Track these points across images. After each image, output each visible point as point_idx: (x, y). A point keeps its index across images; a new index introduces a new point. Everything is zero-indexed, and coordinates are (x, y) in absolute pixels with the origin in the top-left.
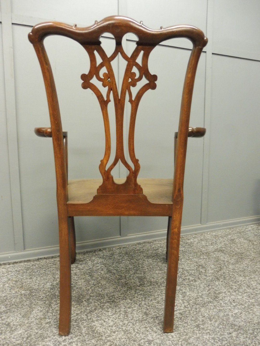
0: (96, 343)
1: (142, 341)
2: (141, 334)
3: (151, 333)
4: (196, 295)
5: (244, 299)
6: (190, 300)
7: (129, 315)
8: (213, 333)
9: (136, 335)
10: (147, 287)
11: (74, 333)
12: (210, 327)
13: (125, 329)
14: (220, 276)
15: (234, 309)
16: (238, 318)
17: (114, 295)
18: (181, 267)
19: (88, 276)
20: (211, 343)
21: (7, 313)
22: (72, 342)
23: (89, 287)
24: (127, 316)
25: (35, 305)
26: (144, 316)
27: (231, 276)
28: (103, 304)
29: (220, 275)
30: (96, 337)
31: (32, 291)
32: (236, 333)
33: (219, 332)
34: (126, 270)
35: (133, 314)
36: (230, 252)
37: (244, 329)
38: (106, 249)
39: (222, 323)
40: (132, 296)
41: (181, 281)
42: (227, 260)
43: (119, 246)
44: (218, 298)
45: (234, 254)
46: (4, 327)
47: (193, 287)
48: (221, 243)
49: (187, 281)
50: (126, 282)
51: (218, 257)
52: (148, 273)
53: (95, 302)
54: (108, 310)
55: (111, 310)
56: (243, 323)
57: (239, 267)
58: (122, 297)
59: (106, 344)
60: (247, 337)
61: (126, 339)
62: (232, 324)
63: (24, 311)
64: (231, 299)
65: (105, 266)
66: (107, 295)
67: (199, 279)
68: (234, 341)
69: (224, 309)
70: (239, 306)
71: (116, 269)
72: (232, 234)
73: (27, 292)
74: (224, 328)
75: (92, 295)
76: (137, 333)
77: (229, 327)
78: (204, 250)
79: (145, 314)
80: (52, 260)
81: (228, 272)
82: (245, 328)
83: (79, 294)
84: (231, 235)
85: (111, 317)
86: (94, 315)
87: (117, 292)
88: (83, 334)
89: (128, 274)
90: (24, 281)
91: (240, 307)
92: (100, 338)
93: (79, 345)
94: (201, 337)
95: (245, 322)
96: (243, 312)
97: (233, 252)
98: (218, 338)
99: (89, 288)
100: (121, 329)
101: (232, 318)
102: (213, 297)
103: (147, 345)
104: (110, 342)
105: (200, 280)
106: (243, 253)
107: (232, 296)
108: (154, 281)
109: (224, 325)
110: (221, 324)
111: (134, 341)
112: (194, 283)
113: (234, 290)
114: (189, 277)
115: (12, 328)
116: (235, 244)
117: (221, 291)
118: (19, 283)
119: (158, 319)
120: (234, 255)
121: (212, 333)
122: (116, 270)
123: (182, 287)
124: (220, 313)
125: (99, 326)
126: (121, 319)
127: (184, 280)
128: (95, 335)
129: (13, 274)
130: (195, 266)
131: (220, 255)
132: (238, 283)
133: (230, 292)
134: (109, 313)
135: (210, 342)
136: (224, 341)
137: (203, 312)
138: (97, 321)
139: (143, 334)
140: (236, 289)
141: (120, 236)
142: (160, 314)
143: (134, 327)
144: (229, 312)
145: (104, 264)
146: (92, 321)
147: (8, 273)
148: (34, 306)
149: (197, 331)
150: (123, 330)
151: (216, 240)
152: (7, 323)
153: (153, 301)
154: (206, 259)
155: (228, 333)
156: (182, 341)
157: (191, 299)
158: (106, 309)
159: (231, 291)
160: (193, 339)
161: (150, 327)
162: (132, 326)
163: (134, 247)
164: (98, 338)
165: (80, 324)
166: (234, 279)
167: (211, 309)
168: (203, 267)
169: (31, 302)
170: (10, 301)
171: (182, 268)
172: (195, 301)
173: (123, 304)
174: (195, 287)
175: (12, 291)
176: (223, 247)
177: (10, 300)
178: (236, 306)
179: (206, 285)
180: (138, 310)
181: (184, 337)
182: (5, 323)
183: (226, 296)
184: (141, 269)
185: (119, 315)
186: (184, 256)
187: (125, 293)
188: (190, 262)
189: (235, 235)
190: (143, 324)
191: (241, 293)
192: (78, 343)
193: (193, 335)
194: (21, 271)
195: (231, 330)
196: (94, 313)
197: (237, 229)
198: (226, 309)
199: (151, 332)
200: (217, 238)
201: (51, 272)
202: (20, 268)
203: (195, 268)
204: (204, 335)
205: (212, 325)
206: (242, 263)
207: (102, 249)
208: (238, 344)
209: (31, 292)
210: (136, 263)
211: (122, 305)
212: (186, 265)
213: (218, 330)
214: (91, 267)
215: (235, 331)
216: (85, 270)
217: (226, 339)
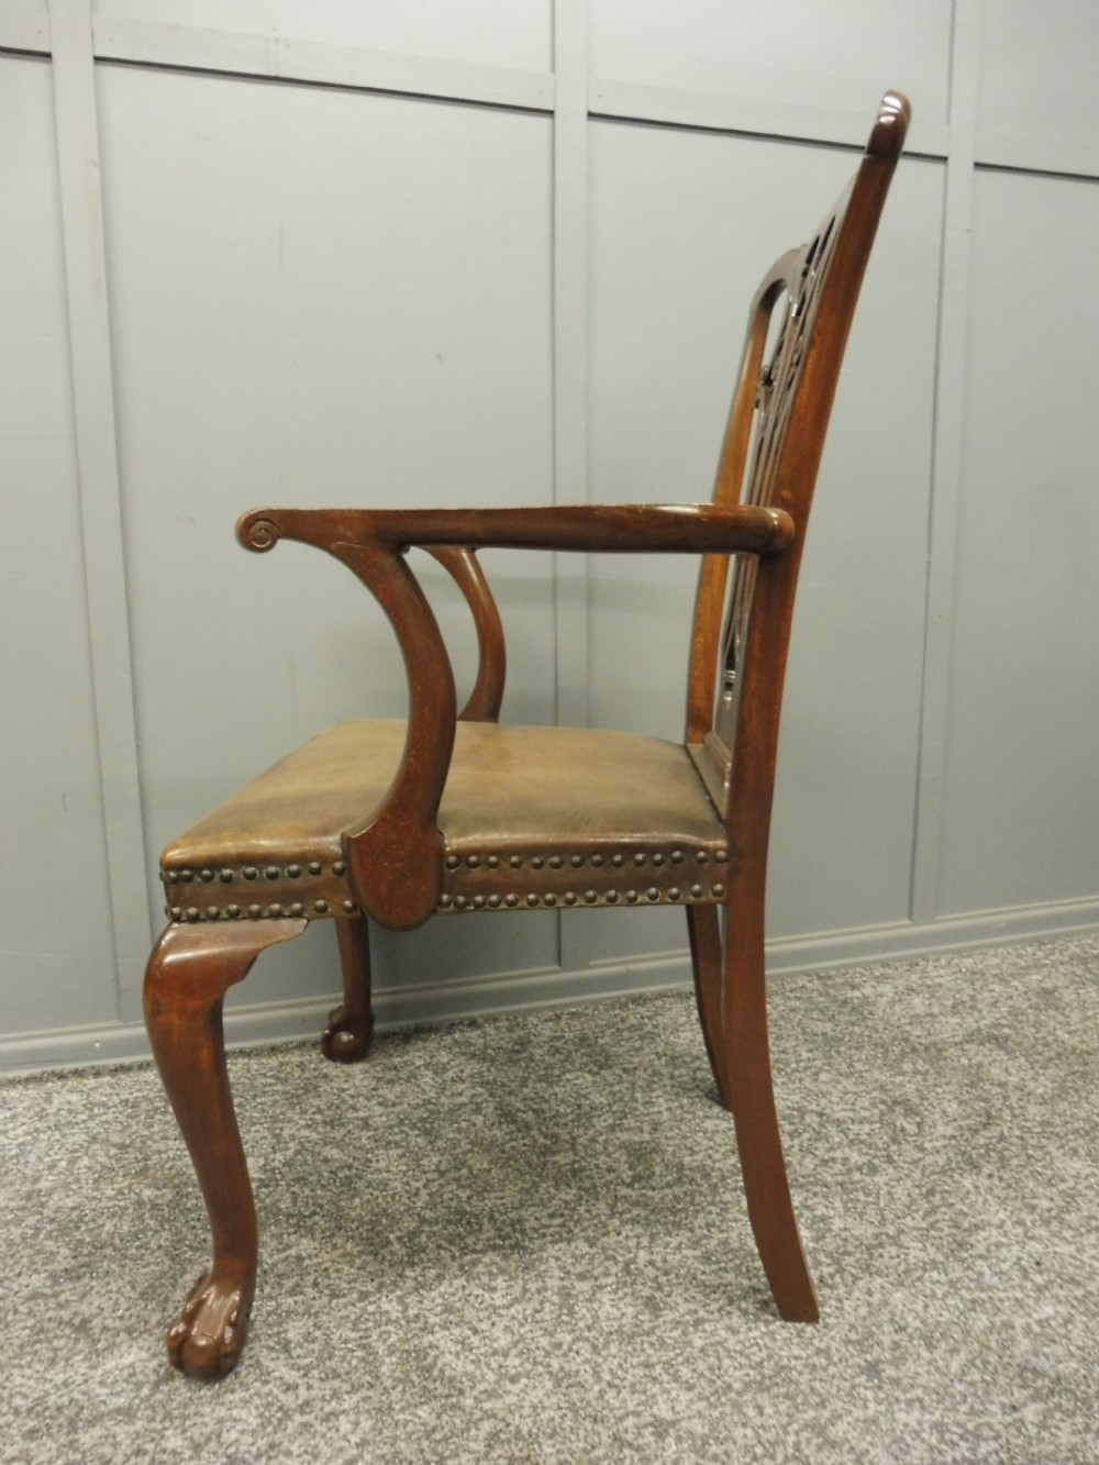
0: (433, 1421)
1: (630, 1422)
2: (625, 1393)
3: (667, 1392)
4: (871, 1230)
5: (1085, 1258)
6: (849, 1253)
7: (581, 1310)
8: (939, 1402)
9: (606, 1397)
10: (662, 1188)
11: (347, 1373)
12: (926, 1376)
13: (561, 1369)
14: (982, 1151)
15: (1037, 1300)
16: (1054, 1341)
17: (520, 1221)
18: (814, 1107)
19: (417, 1136)
20: (925, 1447)
21: (79, 1278)
22: (334, 1414)
23: (417, 1181)
24: (571, 1313)
25: (191, 1248)
26: (641, 1317)
27: (1031, 1152)
28: (474, 1256)
29: (981, 1147)
30: (435, 1397)
31: (184, 1191)
32: (1040, 1406)
33: (964, 1401)
34: (579, 1115)
35: (596, 1305)
36: (1033, 1046)
37: (1079, 1394)
38: (496, 1020)
39: (978, 1362)
40: (596, 1225)
41: (811, 1167)
42: (1016, 1079)
43: (552, 1007)
44: (967, 1251)
45: (1053, 1054)
46: (64, 1336)
47: (862, 1198)
48: (994, 1004)
49: (836, 1170)
50: (576, 1166)
51: (980, 1065)
52: (671, 1129)
53: (439, 1247)
54: (493, 1284)
55: (504, 1285)
56: (1074, 1365)
57: (1072, 1116)
58: (552, 1229)
59: (477, 1429)
60: (1087, 1428)
61: (560, 1413)
62: (1026, 1369)
63: (146, 1274)
64: (1025, 1257)
65: (492, 1095)
66: (492, 1218)
67: (889, 1160)
68: (1030, 1444)
69: (991, 1298)
70: (1061, 1287)
71: (536, 1107)
72: (1046, 965)
73: (163, 1195)
74: (988, 1383)
75: (429, 1214)
76: (610, 1385)
77: (1012, 1379)
78: (918, 1033)
79: (646, 1305)
80: (274, 1062)
81: (1017, 1133)
82: (1082, 1388)
83: (376, 1210)
84: (1045, 969)
85: (502, 1312)
86: (433, 1300)
87: (534, 1205)
88: (384, 1378)
89: (587, 1129)
90: (155, 1147)
91: (1062, 1293)
92: (454, 1400)
93: (363, 1425)
94: (882, 1419)
95: (1084, 1359)
96: (1078, 1317)
97: (1047, 1045)
98: (959, 1425)
99: (417, 1184)
100: (541, 1369)
101: (1026, 1341)
102: (945, 1243)
103: (651, 1439)
104: (492, 1420)
105: (895, 1168)
106: (1089, 1054)
107: (1034, 1243)
108: (694, 1164)
109: (990, 1368)
110: (975, 1366)
111: (595, 1421)
112: (868, 1180)
113: (1041, 1216)
114: (847, 1151)
115: (99, 1341)
116: (1057, 1009)
117: (983, 1217)
118: (131, 1155)
119: (704, 1331)
120: (1050, 1059)
121: (935, 1405)
122: (534, 1111)
123: (815, 1194)
124: (973, 1315)
125: (453, 1350)
126: (543, 1322)
127: (821, 1165)
128: (431, 1386)
129: (110, 1117)
130: (874, 1105)
131: (990, 1059)
132: (1063, 1186)
133: (1025, 1225)
134: (497, 1295)
135: (923, 1441)
136: (986, 1440)
137: (900, 1307)
138: (444, 1327)
139: (633, 1392)
140: (1049, 1210)
141: (556, 967)
142: (711, 1308)
143: (600, 1360)
144: (1013, 1312)
145: (487, 1083)
146: (423, 1330)
147: (91, 1110)
148: (190, 1253)
149: (866, 1388)
150: (550, 1373)
151: (974, 990)
152: (77, 1321)
153: (685, 1252)
154: (927, 1073)
155: (1003, 1406)
156: (801, 1430)
157: (850, 1248)
158: (485, 1279)
159: (1028, 1218)
160: (849, 1424)
161: (665, 1363)
162: (588, 1356)
163: (616, 1012)
164: (443, 1401)
165: (375, 1337)
166: (1044, 1167)
167: (934, 1295)
168: (910, 1111)
169: (179, 1237)
170: (93, 1229)
171: (817, 1113)
172: (866, 1256)
173: (557, 1259)
174: (871, 1199)
175: (102, 1185)
176: (1004, 1022)
177: (92, 1225)
178: (1046, 1287)
179: (917, 1191)
180: (617, 1289)
181: (811, 1414)
182: (71, 1320)
183: (1003, 1245)
184: (642, 1109)
185: (538, 1307)
186: (831, 1057)
187: (566, 1212)
188: (855, 1084)
189: (1061, 969)
190: (635, 1350)
191: (1072, 1233)
192: (362, 1419)
193: (852, 1408)
194: (143, 1105)
195: (1017, 1394)
196: (434, 1294)
197: (1072, 946)
198: (1002, 1301)
199: (668, 1382)
200: (978, 985)
201: (263, 1111)
202: (139, 1090)
203: (876, 1111)
204: (896, 1407)
205: (937, 1369)
206: (1087, 1098)
207: (481, 1021)
208: (1047, 1457)
209: (178, 1193)
210: (621, 1082)
211: (552, 1263)
212: (835, 1099)
213: (960, 1392)
214: (432, 1095)
215: (1036, 1397)
216: (405, 1106)
217: (992, 1434)
